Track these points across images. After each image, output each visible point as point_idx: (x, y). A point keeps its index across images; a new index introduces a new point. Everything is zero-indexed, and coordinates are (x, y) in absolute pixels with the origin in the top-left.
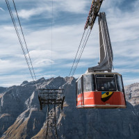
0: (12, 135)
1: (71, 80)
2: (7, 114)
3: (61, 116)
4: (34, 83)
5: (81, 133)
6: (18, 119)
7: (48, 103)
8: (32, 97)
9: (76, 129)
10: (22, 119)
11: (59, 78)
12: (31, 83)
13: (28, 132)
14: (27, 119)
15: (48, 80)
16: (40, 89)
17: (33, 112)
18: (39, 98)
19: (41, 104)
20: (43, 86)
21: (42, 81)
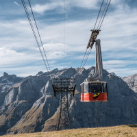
0: (30, 119)
1: (82, 70)
2: (24, 101)
3: (73, 102)
4: (49, 73)
5: (90, 116)
6: (34, 105)
7: (62, 91)
8: (47, 85)
9: (86, 112)
10: (38, 105)
11: (71, 69)
12: (45, 74)
14: (42, 105)
15: (61, 71)
16: (54, 79)
17: (48, 99)
18: (53, 86)
19: (55, 91)
20: (56, 76)
21: (55, 71)
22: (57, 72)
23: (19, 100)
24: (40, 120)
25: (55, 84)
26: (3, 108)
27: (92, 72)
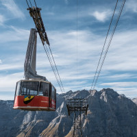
1: (94, 92)
2: (41, 120)
3: (86, 121)
4: (64, 95)
5: (101, 134)
6: (50, 124)
7: (75, 110)
8: (62, 106)
10: (54, 124)
11: (84, 91)
12: (60, 95)
13: (59, 133)
14: (58, 124)
15: (75, 93)
16: (68, 100)
17: (63, 118)
20: (70, 98)
21: (70, 93)
23: (37, 119)
25: (70, 104)
26: (22, 127)
27: (104, 94)
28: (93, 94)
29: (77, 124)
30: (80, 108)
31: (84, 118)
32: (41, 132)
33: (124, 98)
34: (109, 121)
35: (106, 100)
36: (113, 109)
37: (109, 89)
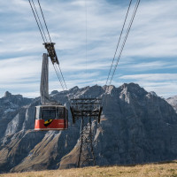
0: (40, 154)
1: (111, 89)
3: (98, 131)
5: (121, 151)
6: (46, 136)
7: (83, 115)
10: (52, 135)
11: (96, 87)
12: (61, 93)
13: (59, 150)
14: (58, 135)
15: (83, 89)
19: (74, 116)
20: (76, 97)
22: (76, 91)
23: (26, 129)
24: (55, 156)
25: (75, 106)
26: (5, 140)
27: (125, 91)
28: (109, 92)
29: (86, 136)
30: (90, 112)
31: (96, 127)
32: (32, 148)
33: (154, 97)
34: (132, 132)
35: (128, 100)
36: (138, 114)
37: (132, 85)
